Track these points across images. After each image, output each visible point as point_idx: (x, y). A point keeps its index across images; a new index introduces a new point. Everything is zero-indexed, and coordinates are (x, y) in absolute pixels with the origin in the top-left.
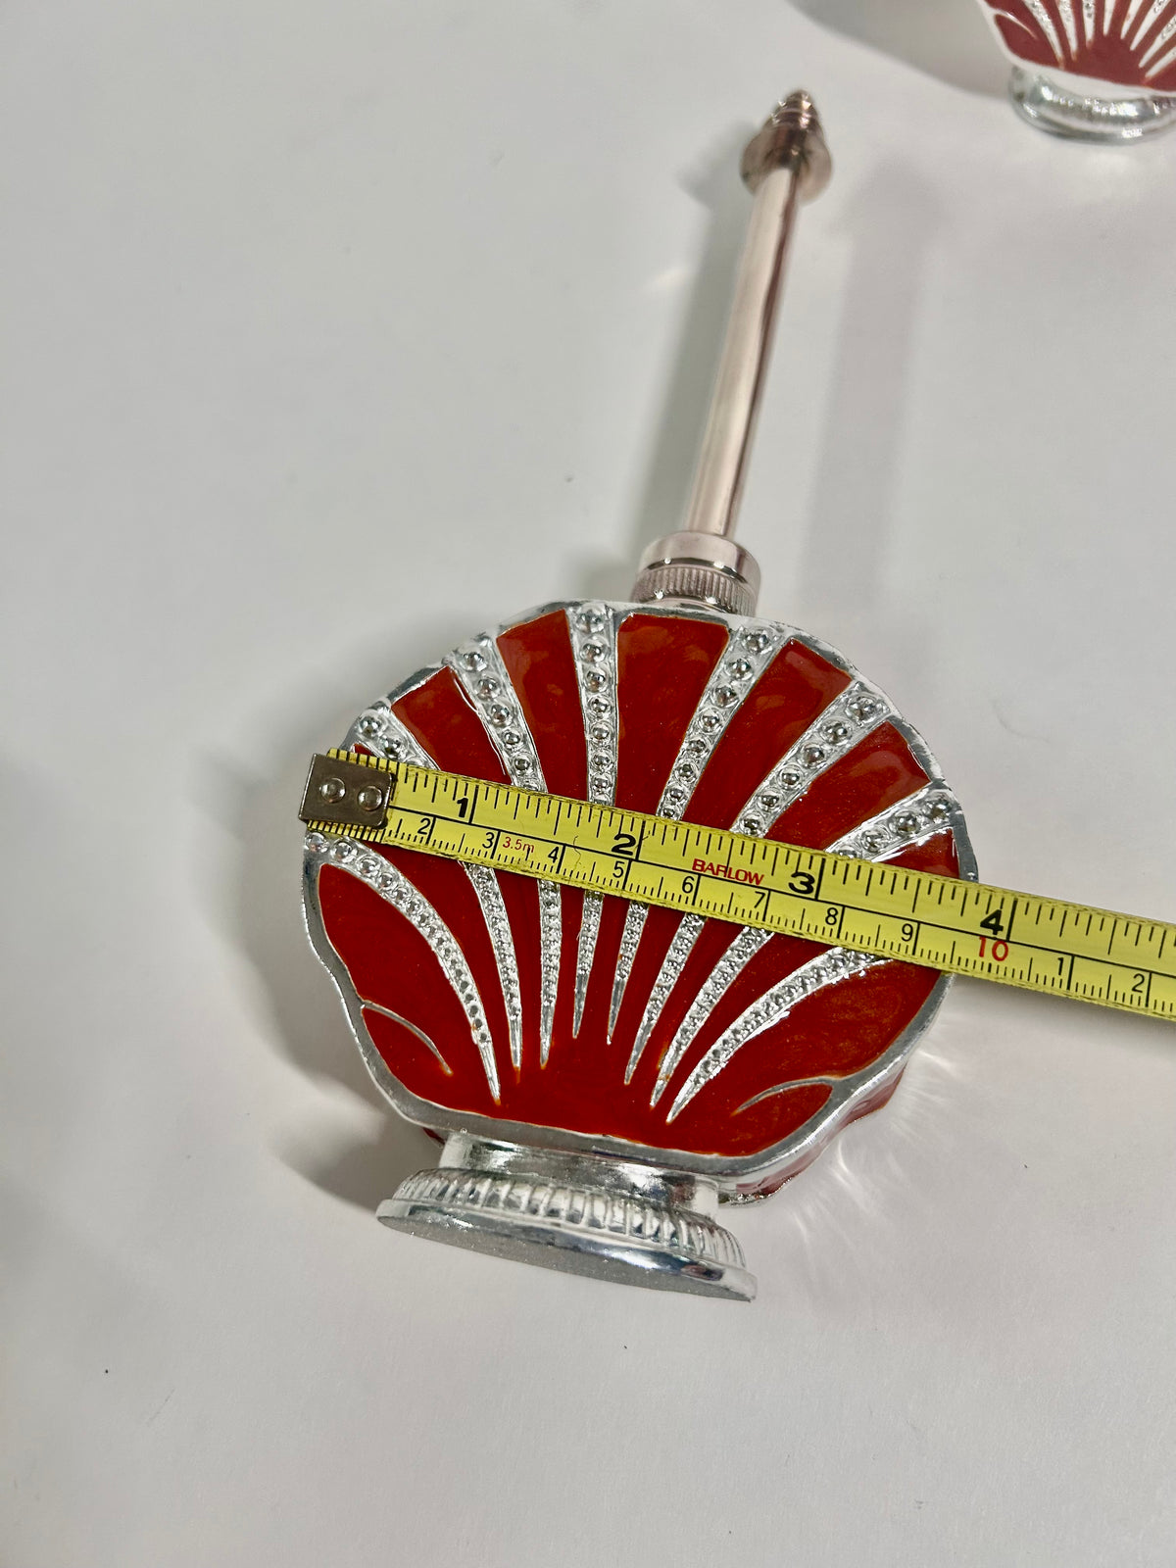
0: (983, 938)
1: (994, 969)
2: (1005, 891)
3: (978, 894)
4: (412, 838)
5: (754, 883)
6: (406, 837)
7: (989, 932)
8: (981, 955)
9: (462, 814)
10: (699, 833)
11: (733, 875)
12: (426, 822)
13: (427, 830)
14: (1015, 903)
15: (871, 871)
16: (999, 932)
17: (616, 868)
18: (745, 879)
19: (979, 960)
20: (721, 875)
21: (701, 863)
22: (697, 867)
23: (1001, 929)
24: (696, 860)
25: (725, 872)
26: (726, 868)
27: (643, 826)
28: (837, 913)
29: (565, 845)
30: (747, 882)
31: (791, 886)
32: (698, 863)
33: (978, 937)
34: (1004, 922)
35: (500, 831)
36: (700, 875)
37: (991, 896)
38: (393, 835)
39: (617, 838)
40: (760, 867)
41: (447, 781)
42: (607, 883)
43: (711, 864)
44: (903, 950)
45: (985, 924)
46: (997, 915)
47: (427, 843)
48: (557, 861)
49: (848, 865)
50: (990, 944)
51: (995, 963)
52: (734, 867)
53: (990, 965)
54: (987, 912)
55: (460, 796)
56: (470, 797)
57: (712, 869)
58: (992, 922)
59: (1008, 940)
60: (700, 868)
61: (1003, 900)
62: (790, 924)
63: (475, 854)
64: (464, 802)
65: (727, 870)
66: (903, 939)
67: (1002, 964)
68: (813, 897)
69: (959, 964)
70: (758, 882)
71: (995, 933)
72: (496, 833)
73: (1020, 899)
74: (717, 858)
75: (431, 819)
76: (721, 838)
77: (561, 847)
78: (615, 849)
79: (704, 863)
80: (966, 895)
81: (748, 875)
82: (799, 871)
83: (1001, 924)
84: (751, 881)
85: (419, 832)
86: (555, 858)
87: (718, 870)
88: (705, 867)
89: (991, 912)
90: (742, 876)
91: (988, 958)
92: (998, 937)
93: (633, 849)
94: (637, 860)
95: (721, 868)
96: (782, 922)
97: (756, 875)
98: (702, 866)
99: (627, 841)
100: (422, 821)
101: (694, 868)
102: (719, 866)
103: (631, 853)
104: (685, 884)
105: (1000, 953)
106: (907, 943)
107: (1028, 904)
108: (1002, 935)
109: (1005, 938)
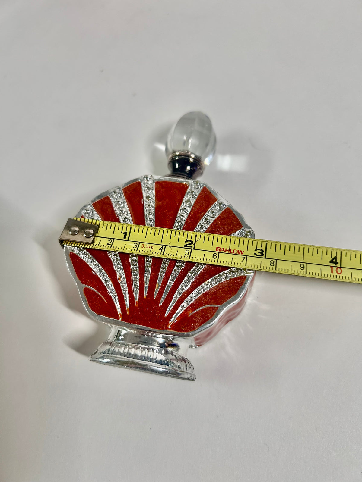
0: (331, 267)
1: (338, 277)
2: (337, 249)
3: (327, 251)
4: (104, 246)
5: (240, 254)
6: (102, 246)
7: (333, 265)
8: (332, 272)
9: (125, 237)
10: (218, 237)
11: (232, 252)
12: (110, 241)
13: (111, 244)
14: (341, 253)
15: (285, 246)
16: (337, 264)
17: (186, 252)
18: (237, 253)
19: (332, 274)
20: (227, 252)
21: (219, 248)
22: (218, 250)
23: (338, 263)
24: (217, 248)
25: (229, 251)
26: (229, 249)
27: (196, 237)
28: (274, 262)
29: (165, 246)
30: (238, 254)
31: (255, 254)
32: (218, 248)
33: (330, 267)
34: (338, 260)
35: (140, 242)
36: (219, 253)
37: (332, 252)
38: (97, 246)
39: (186, 242)
40: (242, 248)
41: (119, 226)
42: (183, 257)
43: (223, 249)
44: (302, 273)
45: (331, 262)
46: (335, 258)
47: (111, 247)
48: (163, 251)
49: (276, 244)
50: (334, 269)
51: (338, 275)
52: (232, 249)
53: (336, 276)
54: (331, 258)
55: (124, 231)
56: (128, 231)
57: (224, 250)
58: (334, 261)
59: (341, 267)
60: (219, 250)
61: (336, 252)
62: (256, 267)
63: (130, 250)
64: (126, 233)
65: (230, 250)
66: (301, 269)
67: (341, 275)
68: (264, 257)
69: (324, 276)
70: (242, 253)
71: (336, 265)
72: (138, 243)
73: (343, 251)
74: (225, 246)
75: (112, 240)
76: (226, 239)
77: (164, 247)
78: (186, 246)
79: (220, 248)
80: (322, 252)
81: (238, 251)
82: (257, 248)
83: (337, 261)
84: (239, 253)
85: (108, 244)
86: (162, 250)
87: (226, 250)
88: (221, 250)
89: (333, 257)
90: (235, 252)
91: (335, 273)
92: (337, 266)
93: (192, 245)
94: (194, 249)
95: (227, 250)
96: (253, 266)
97: (241, 251)
98: (220, 249)
99: (190, 242)
100: (109, 241)
101: (217, 250)
102: (226, 249)
103: (192, 247)
104: (213, 256)
105: (339, 272)
106: (303, 270)
107: (346, 253)
108: (338, 265)
109: (340, 266)
